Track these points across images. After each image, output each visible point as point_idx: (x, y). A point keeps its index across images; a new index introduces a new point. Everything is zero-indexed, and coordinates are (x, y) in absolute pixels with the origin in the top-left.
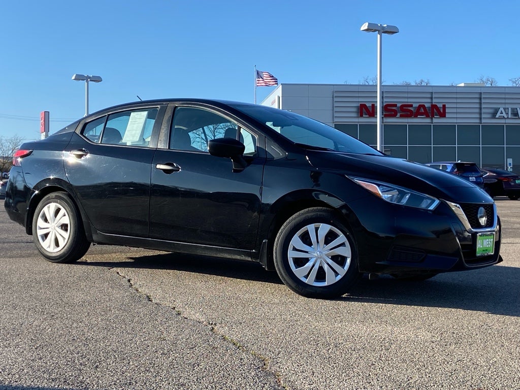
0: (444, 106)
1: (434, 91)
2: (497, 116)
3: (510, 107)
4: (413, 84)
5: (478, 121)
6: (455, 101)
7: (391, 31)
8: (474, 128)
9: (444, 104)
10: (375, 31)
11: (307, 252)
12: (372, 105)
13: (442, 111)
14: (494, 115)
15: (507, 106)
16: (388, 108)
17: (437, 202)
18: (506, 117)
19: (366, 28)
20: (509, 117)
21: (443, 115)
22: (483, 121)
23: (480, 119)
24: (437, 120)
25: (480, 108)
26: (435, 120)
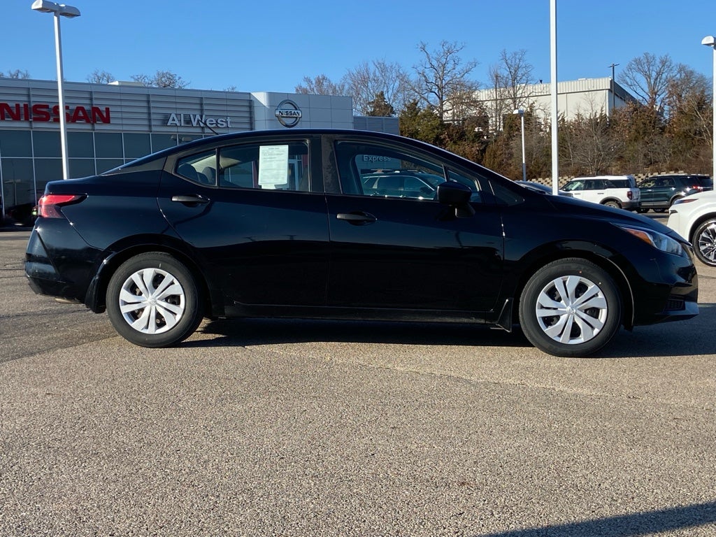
0: (107, 110)
1: (93, 91)
2: (169, 124)
3: (182, 113)
4: (7, 75)
5: (146, 129)
6: (119, 103)
7: (70, 13)
8: (143, 137)
9: (107, 107)
10: (52, 11)
12: (16, 105)
13: (105, 115)
14: (165, 121)
15: (178, 112)
16: (38, 109)
18: (178, 124)
19: (40, 6)
20: (182, 125)
21: (107, 120)
22: (154, 129)
23: (150, 126)
24: (100, 127)
25: (149, 114)
26: (97, 127)
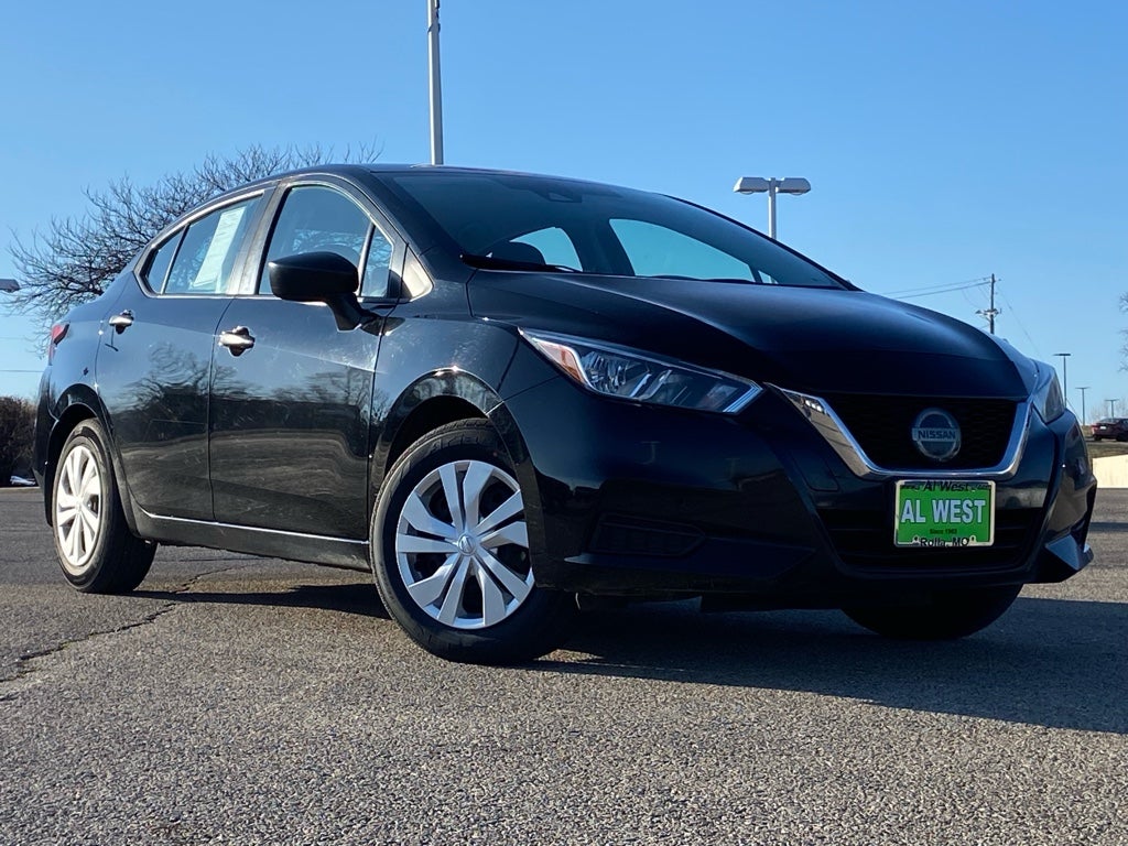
11: (441, 539)
17: (755, 391)
